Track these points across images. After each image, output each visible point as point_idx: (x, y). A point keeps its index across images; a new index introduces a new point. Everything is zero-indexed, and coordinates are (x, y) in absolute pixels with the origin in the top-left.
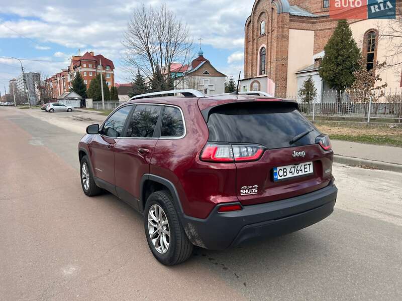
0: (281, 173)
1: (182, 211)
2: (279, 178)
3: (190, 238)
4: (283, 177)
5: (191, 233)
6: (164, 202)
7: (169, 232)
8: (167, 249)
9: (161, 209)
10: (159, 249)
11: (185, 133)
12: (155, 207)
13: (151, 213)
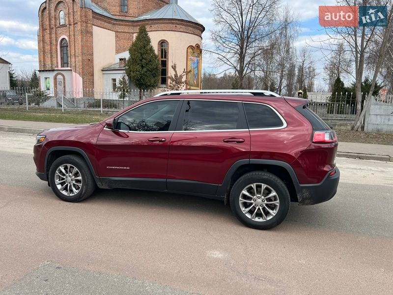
1: (298, 182)
6: (271, 179)
7: (278, 201)
8: (274, 215)
9: (264, 186)
10: (257, 219)
11: (285, 125)
12: (254, 186)
13: (245, 192)
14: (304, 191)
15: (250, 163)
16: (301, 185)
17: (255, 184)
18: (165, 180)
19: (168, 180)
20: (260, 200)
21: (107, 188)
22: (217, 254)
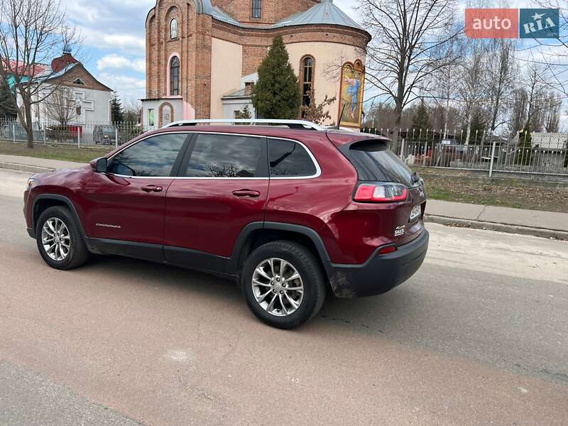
0: (412, 214)
4: (412, 218)
7: (302, 287)
8: (297, 307)
9: (284, 263)
10: (275, 312)
11: (319, 172)
12: (271, 262)
13: (260, 270)
14: (339, 273)
15: (265, 227)
16: (334, 265)
17: (272, 259)
18: (160, 246)
19: (165, 247)
20: (279, 284)
21: (99, 253)
22: (180, 356)
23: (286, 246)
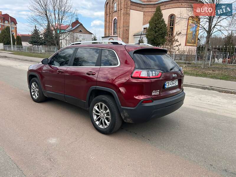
0: (167, 85)
1: (120, 105)
2: (167, 87)
3: (123, 118)
4: (168, 87)
5: (125, 116)
6: (107, 101)
7: (110, 116)
8: (108, 125)
9: (104, 105)
10: (101, 126)
11: (119, 64)
12: (99, 104)
13: (96, 108)
14: (124, 111)
16: (122, 107)
18: (64, 95)
20: (102, 114)
23: (105, 97)
